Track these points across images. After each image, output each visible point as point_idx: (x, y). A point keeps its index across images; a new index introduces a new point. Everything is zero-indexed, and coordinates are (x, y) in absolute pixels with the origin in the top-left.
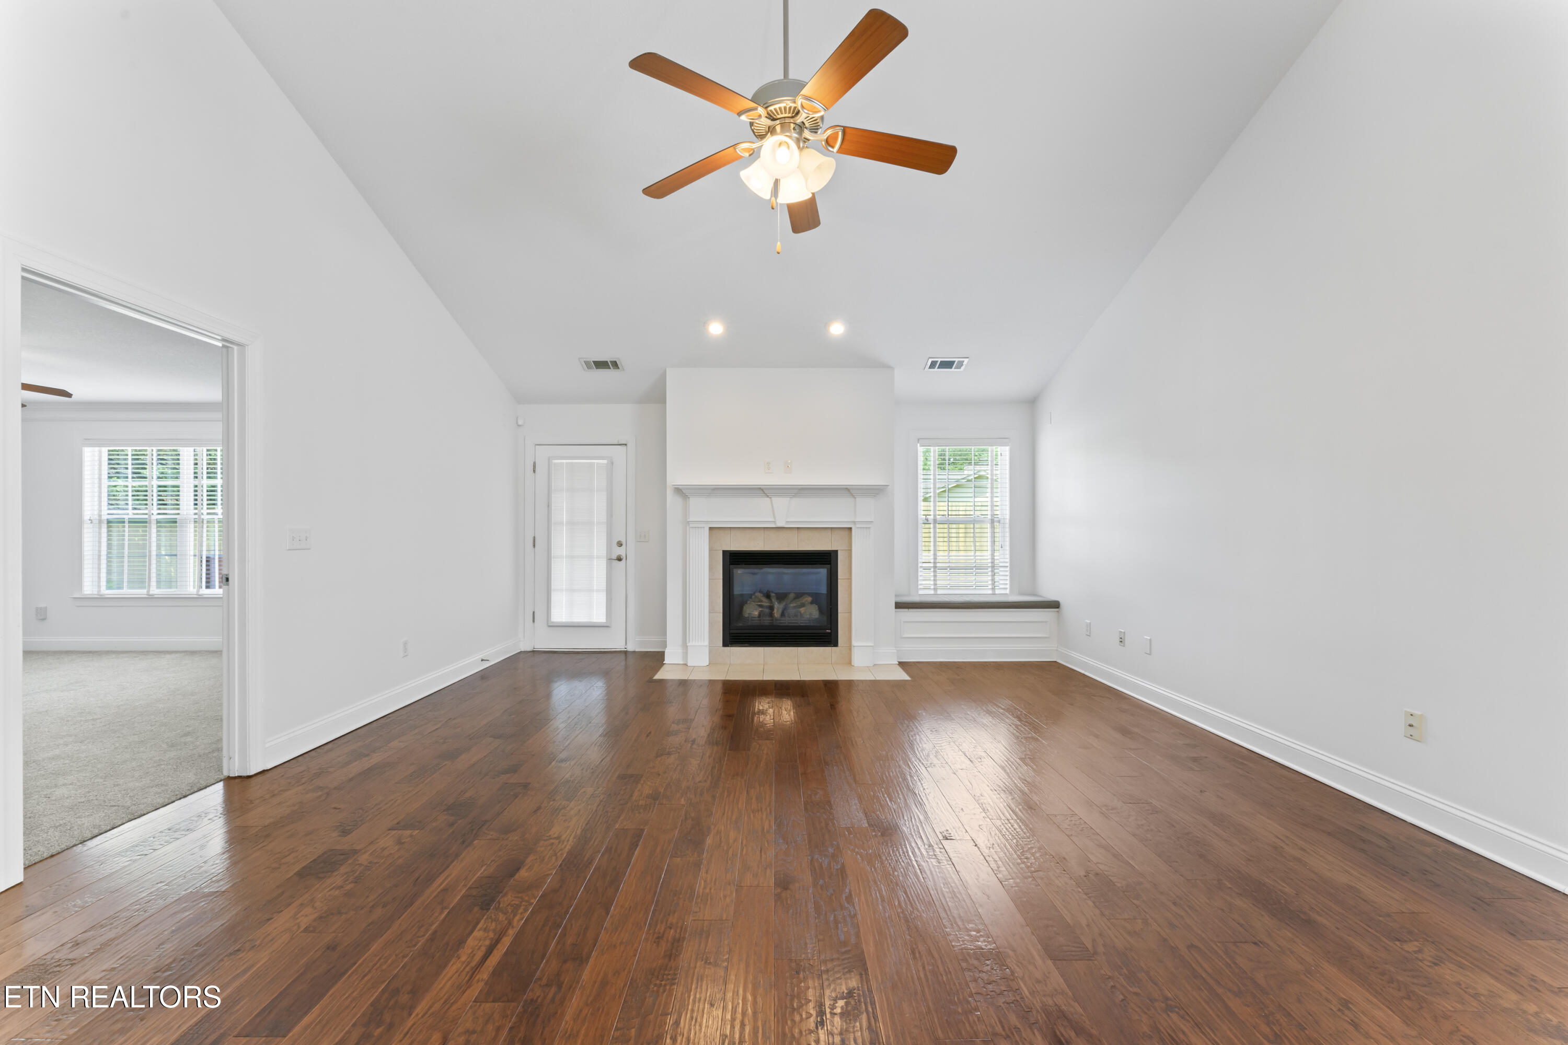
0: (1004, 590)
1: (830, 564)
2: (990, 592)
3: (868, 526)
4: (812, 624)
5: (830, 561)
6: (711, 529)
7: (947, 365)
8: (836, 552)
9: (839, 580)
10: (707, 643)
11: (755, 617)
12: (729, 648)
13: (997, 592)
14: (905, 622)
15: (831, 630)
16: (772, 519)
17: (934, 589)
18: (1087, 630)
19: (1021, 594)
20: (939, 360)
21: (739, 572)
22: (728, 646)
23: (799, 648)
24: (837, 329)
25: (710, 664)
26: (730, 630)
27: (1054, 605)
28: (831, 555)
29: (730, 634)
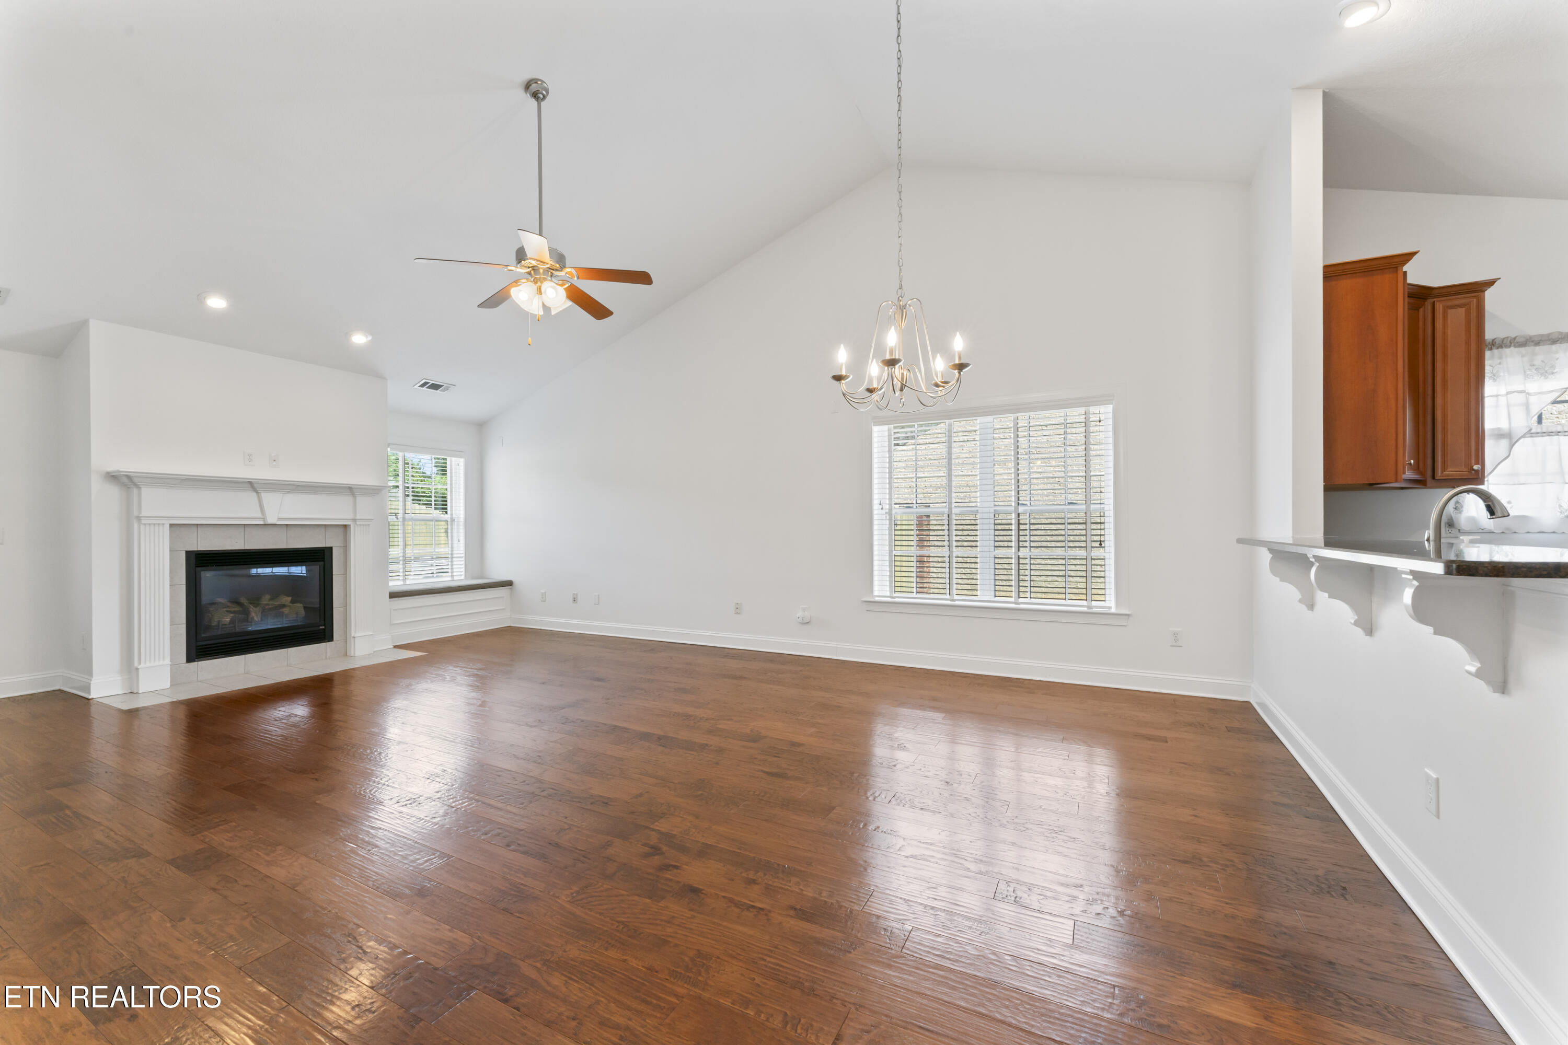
0: (459, 576)
1: (324, 561)
2: (450, 579)
3: (367, 523)
4: (300, 624)
5: (324, 558)
6: (171, 525)
7: (435, 387)
8: (331, 549)
9: (334, 576)
10: (167, 661)
11: (225, 625)
12: (196, 663)
13: (455, 578)
14: (394, 610)
15: (324, 625)
16: (260, 515)
17: (403, 580)
18: (542, 598)
19: (473, 578)
20: (431, 382)
21: (208, 576)
22: (194, 661)
23: (290, 649)
24: (359, 339)
25: (171, 685)
26: (196, 641)
27: (509, 584)
28: (324, 553)
29: (197, 646)
